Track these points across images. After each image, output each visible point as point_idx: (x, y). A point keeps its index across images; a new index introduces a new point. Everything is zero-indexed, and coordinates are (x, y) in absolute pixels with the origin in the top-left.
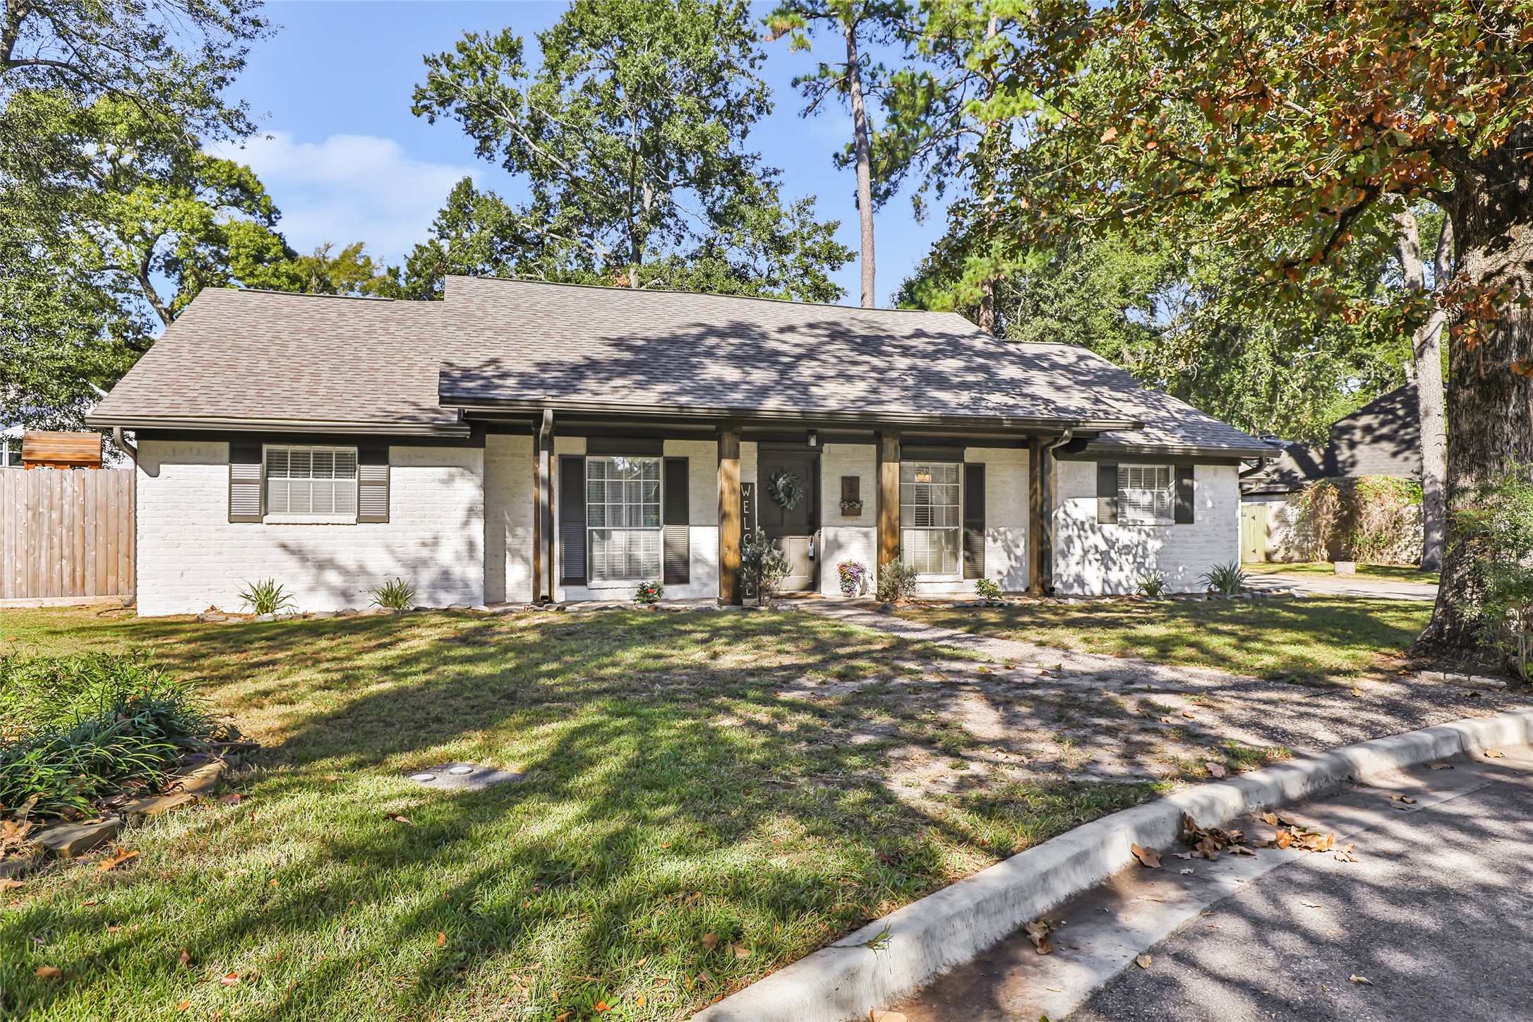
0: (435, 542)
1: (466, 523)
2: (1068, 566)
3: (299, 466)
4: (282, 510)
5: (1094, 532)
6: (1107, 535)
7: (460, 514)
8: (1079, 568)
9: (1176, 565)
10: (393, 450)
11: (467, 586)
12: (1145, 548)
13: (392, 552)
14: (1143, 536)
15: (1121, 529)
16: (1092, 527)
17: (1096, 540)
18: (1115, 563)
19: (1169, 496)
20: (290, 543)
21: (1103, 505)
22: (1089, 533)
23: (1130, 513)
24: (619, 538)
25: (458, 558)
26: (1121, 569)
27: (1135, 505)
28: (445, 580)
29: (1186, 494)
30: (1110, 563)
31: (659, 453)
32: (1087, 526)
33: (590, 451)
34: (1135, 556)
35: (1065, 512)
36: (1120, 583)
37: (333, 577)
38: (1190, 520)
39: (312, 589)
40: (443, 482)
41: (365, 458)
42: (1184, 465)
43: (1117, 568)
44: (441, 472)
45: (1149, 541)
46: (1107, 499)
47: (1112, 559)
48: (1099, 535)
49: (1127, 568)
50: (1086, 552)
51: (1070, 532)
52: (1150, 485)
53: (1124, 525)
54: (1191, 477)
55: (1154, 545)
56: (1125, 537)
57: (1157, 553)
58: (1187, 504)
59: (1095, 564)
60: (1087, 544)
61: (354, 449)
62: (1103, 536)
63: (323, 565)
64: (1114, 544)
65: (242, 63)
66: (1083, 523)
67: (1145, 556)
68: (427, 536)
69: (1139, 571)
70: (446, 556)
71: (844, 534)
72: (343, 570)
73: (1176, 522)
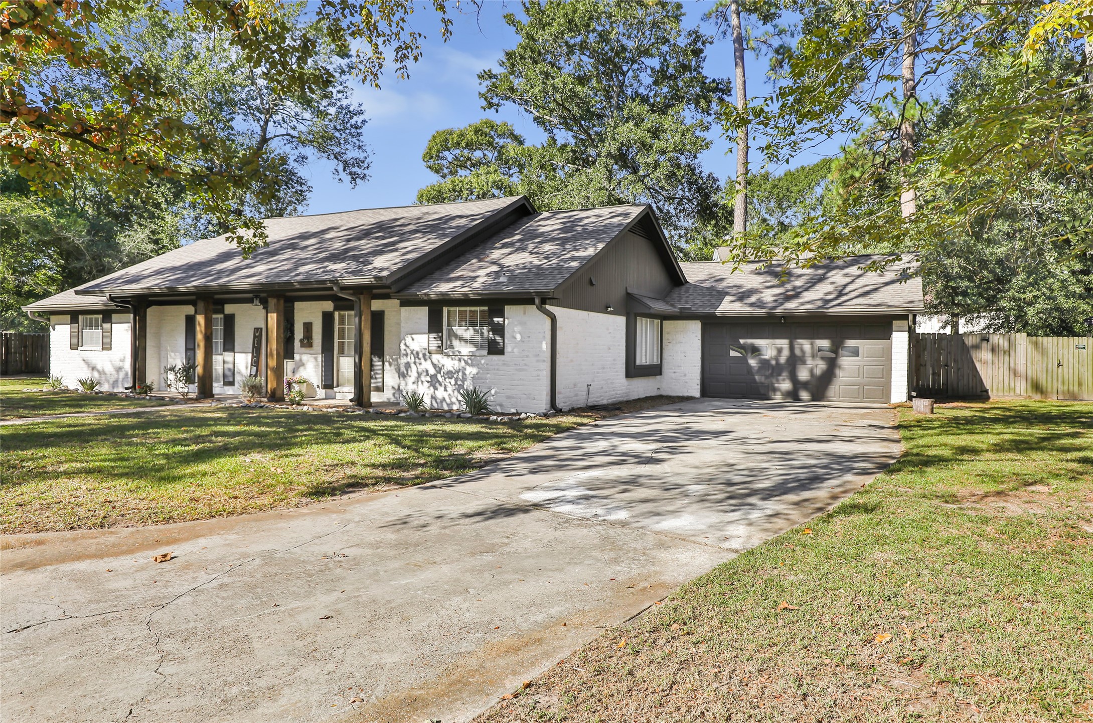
2: (406, 384)
4: (87, 344)
5: (425, 360)
6: (435, 362)
8: (415, 386)
12: (464, 374)
14: (463, 363)
15: (445, 358)
16: (424, 355)
17: (427, 365)
18: (441, 385)
21: (431, 339)
22: (422, 360)
23: (455, 344)
26: (446, 390)
27: (461, 339)
29: (498, 330)
30: (437, 385)
31: (223, 312)
32: (421, 356)
34: (456, 379)
35: (406, 345)
36: (444, 399)
38: (501, 352)
42: (495, 305)
43: (443, 388)
45: (467, 367)
46: (435, 335)
47: (439, 381)
48: (429, 362)
49: (450, 389)
50: (419, 375)
51: (409, 359)
52: (473, 323)
53: (448, 355)
54: (502, 316)
55: (471, 371)
56: (449, 364)
57: (473, 377)
58: (498, 339)
59: (426, 384)
60: (421, 368)
61: (100, 316)
62: (432, 363)
63: (93, 369)
64: (440, 369)
66: (417, 353)
67: (464, 380)
69: (459, 392)
71: (305, 358)
73: (490, 353)
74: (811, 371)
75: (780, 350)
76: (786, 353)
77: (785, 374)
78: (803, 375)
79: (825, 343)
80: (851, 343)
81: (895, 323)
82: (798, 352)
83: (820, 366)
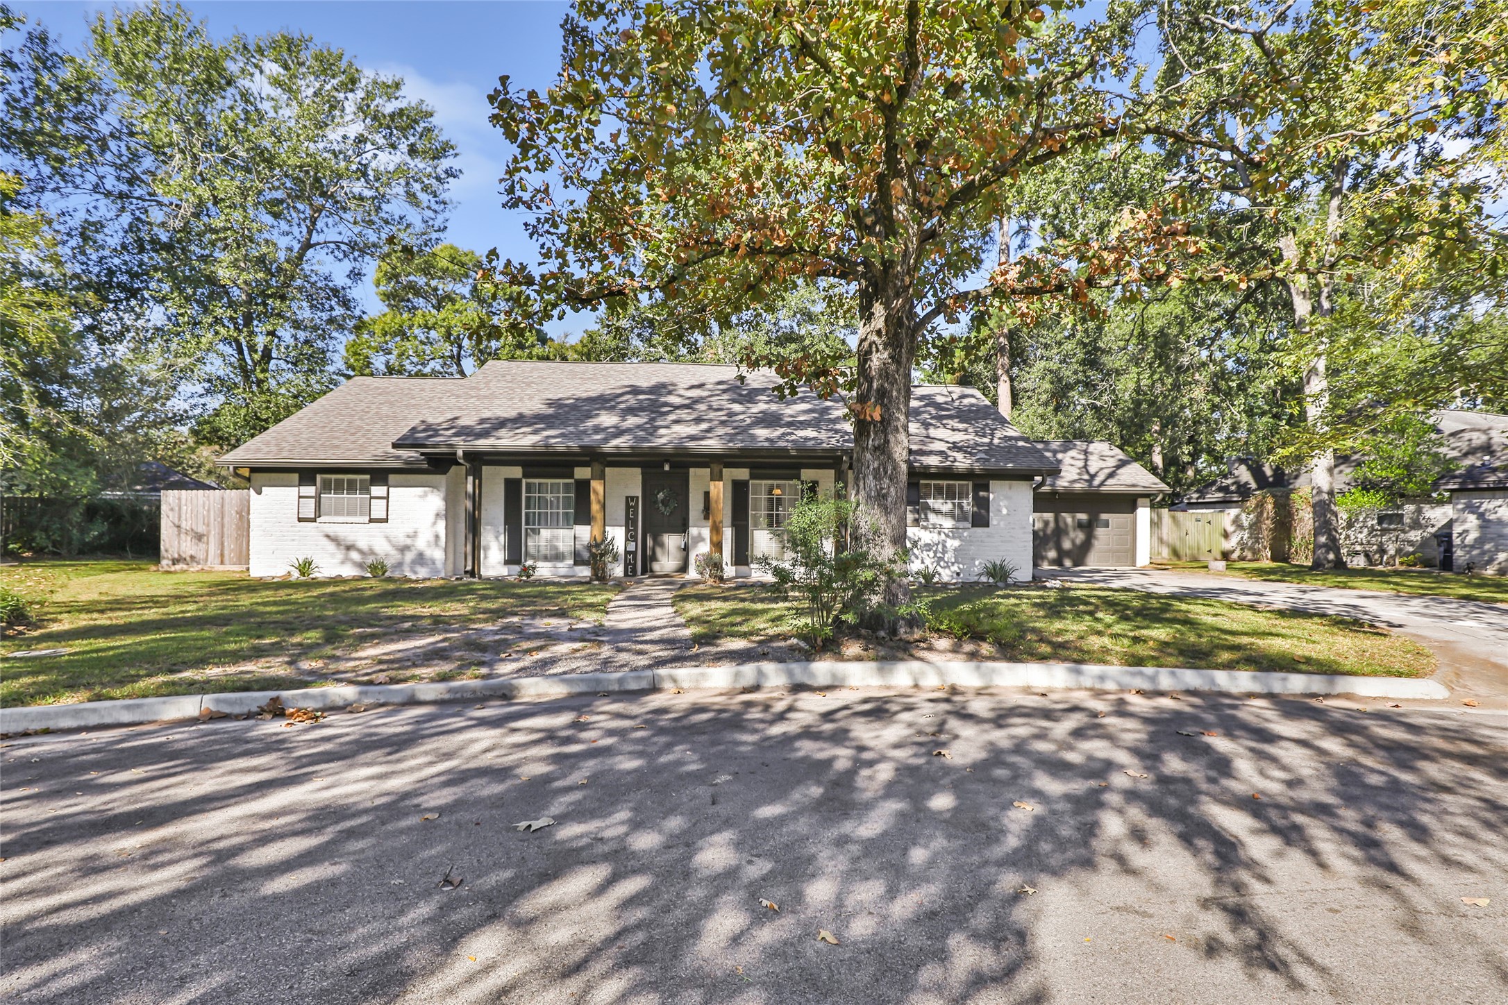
0: (414, 535)
1: (435, 523)
3: (339, 487)
4: (329, 514)
6: (910, 535)
7: (432, 518)
9: (973, 559)
10: (392, 477)
11: (434, 563)
12: (944, 546)
13: (390, 541)
14: (943, 536)
15: (923, 531)
18: (917, 558)
19: (968, 505)
20: (331, 534)
21: (908, 511)
23: (932, 518)
24: (545, 533)
25: (429, 545)
26: (923, 562)
27: (937, 512)
28: (421, 559)
29: (983, 504)
30: (913, 558)
31: (572, 476)
33: (525, 475)
34: (935, 552)
37: (355, 556)
38: (986, 524)
39: (343, 563)
40: (420, 497)
41: (374, 482)
42: (980, 480)
43: (919, 561)
44: (419, 490)
45: (949, 540)
46: (912, 507)
47: (914, 554)
49: (928, 561)
52: (951, 497)
53: (925, 528)
54: (987, 490)
55: (953, 544)
56: (926, 537)
57: (955, 550)
58: (983, 512)
61: (368, 477)
63: (349, 548)
65: (446, 228)
67: (944, 552)
68: (411, 531)
69: (938, 564)
70: (421, 544)
71: (705, 531)
72: (360, 551)
73: (973, 526)
74: (1073, 542)
75: (1046, 523)
76: (1052, 525)
77: (1051, 544)
78: (1067, 545)
79: (1083, 517)
80: (1104, 516)
81: (1140, 501)
82: (1061, 525)
83: (1080, 537)
